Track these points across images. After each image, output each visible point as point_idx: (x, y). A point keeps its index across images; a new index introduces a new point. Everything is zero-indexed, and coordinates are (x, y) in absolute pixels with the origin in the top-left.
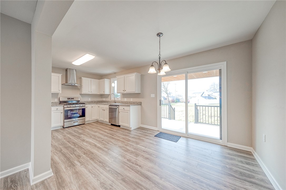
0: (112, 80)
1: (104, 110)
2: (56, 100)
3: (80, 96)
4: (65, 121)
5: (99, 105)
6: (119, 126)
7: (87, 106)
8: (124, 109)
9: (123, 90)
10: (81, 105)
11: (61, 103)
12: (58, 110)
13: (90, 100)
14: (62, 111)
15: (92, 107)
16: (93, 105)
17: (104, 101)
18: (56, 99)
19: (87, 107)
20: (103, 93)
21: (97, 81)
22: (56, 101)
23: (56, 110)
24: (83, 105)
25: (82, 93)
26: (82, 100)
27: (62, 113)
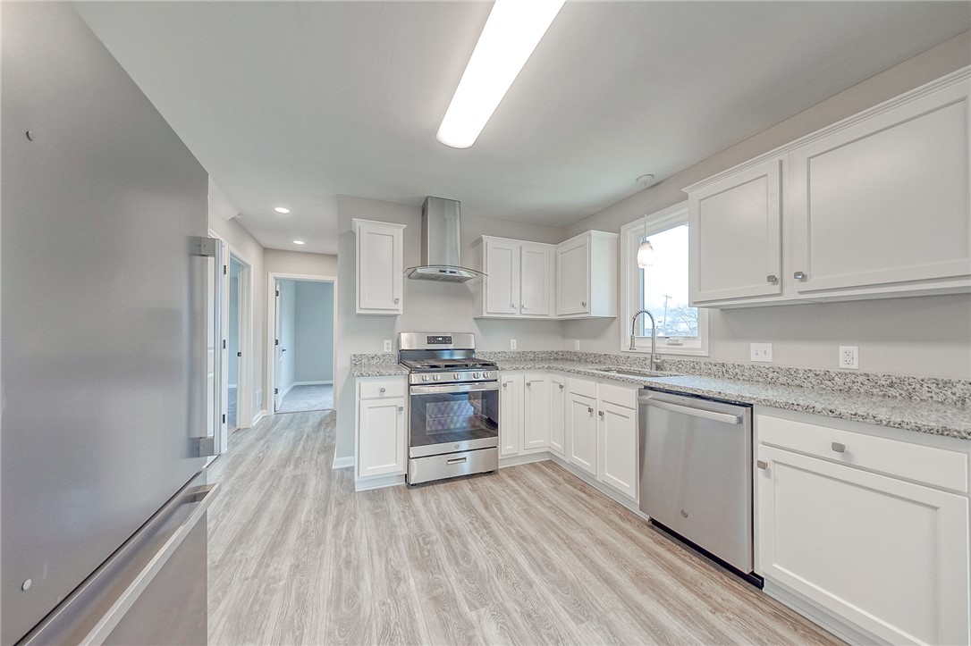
0: (629, 232)
1: (601, 414)
2: (385, 346)
3: (473, 327)
4: (415, 451)
5: (560, 378)
6: (755, 581)
7: (504, 377)
8: (836, 456)
9: (772, 279)
10: (481, 375)
11: (405, 358)
12: (385, 394)
13: (514, 345)
14: (403, 402)
15: (529, 384)
16: (531, 376)
17: (575, 354)
18: (386, 342)
19: (505, 385)
20: (580, 309)
21: (547, 249)
22: (385, 350)
23: (378, 395)
24: (490, 374)
25: (485, 315)
26: (485, 347)
27: (401, 409)
